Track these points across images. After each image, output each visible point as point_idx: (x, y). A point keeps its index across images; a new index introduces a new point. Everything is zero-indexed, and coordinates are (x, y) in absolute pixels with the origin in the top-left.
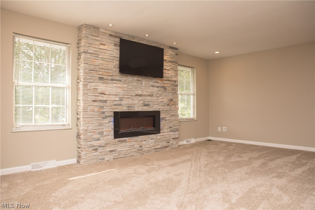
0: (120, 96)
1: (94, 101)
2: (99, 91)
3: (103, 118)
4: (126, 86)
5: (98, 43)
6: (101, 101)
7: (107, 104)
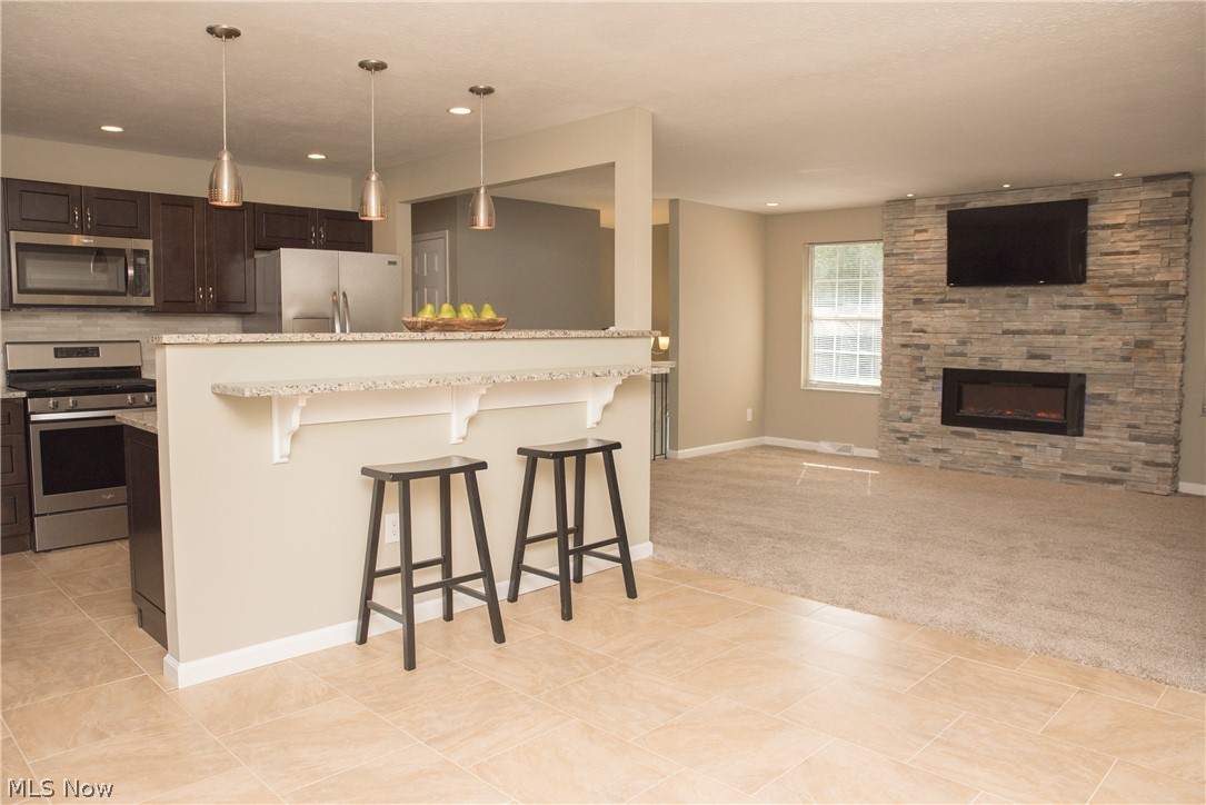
0: (961, 336)
1: (904, 346)
2: (914, 326)
3: (922, 380)
4: (976, 311)
5: (912, 231)
6: (917, 346)
7: (928, 352)
